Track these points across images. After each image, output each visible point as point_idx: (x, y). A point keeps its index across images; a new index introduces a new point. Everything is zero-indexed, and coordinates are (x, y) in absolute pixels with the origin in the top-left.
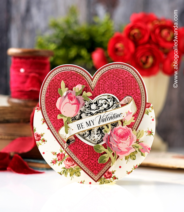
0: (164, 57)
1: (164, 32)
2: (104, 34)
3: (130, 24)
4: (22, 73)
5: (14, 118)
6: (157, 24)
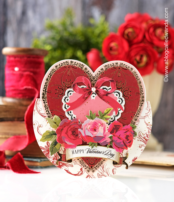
0: (158, 56)
1: (159, 31)
2: (99, 36)
3: (124, 23)
5: (8, 116)
6: (151, 24)
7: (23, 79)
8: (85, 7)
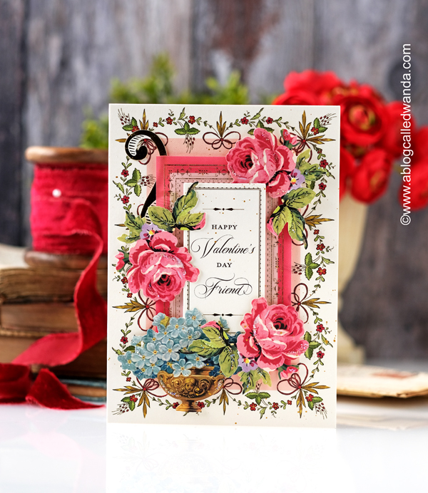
0: (355, 164)
1: (356, 112)
3: (284, 95)
4: (56, 198)
5: (40, 293)
6: (341, 95)
7: (69, 215)
8: (198, 51)
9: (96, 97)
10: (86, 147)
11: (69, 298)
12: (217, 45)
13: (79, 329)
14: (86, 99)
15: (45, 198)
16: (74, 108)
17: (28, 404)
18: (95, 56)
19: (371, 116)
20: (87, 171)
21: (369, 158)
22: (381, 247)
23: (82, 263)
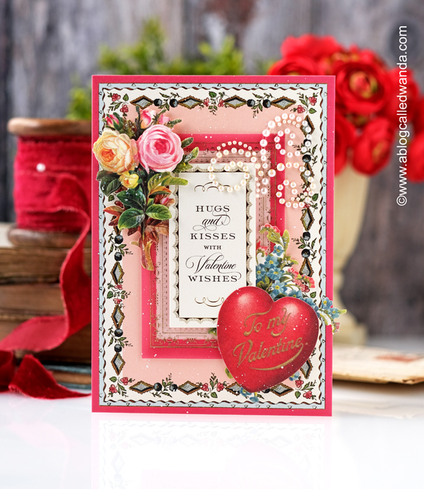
1: (356, 79)
4: (40, 173)
5: (23, 274)
6: (340, 61)
7: (54, 191)
8: (190, 15)
9: (84, 63)
10: (72, 118)
11: (54, 279)
12: (210, 8)
13: (66, 312)
14: (73, 66)
15: (29, 173)
16: (61, 75)
17: (11, 393)
18: (82, 21)
19: (373, 83)
20: (74, 144)
21: (371, 128)
22: (384, 219)
23: (68, 241)
